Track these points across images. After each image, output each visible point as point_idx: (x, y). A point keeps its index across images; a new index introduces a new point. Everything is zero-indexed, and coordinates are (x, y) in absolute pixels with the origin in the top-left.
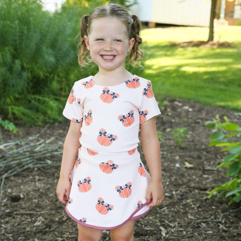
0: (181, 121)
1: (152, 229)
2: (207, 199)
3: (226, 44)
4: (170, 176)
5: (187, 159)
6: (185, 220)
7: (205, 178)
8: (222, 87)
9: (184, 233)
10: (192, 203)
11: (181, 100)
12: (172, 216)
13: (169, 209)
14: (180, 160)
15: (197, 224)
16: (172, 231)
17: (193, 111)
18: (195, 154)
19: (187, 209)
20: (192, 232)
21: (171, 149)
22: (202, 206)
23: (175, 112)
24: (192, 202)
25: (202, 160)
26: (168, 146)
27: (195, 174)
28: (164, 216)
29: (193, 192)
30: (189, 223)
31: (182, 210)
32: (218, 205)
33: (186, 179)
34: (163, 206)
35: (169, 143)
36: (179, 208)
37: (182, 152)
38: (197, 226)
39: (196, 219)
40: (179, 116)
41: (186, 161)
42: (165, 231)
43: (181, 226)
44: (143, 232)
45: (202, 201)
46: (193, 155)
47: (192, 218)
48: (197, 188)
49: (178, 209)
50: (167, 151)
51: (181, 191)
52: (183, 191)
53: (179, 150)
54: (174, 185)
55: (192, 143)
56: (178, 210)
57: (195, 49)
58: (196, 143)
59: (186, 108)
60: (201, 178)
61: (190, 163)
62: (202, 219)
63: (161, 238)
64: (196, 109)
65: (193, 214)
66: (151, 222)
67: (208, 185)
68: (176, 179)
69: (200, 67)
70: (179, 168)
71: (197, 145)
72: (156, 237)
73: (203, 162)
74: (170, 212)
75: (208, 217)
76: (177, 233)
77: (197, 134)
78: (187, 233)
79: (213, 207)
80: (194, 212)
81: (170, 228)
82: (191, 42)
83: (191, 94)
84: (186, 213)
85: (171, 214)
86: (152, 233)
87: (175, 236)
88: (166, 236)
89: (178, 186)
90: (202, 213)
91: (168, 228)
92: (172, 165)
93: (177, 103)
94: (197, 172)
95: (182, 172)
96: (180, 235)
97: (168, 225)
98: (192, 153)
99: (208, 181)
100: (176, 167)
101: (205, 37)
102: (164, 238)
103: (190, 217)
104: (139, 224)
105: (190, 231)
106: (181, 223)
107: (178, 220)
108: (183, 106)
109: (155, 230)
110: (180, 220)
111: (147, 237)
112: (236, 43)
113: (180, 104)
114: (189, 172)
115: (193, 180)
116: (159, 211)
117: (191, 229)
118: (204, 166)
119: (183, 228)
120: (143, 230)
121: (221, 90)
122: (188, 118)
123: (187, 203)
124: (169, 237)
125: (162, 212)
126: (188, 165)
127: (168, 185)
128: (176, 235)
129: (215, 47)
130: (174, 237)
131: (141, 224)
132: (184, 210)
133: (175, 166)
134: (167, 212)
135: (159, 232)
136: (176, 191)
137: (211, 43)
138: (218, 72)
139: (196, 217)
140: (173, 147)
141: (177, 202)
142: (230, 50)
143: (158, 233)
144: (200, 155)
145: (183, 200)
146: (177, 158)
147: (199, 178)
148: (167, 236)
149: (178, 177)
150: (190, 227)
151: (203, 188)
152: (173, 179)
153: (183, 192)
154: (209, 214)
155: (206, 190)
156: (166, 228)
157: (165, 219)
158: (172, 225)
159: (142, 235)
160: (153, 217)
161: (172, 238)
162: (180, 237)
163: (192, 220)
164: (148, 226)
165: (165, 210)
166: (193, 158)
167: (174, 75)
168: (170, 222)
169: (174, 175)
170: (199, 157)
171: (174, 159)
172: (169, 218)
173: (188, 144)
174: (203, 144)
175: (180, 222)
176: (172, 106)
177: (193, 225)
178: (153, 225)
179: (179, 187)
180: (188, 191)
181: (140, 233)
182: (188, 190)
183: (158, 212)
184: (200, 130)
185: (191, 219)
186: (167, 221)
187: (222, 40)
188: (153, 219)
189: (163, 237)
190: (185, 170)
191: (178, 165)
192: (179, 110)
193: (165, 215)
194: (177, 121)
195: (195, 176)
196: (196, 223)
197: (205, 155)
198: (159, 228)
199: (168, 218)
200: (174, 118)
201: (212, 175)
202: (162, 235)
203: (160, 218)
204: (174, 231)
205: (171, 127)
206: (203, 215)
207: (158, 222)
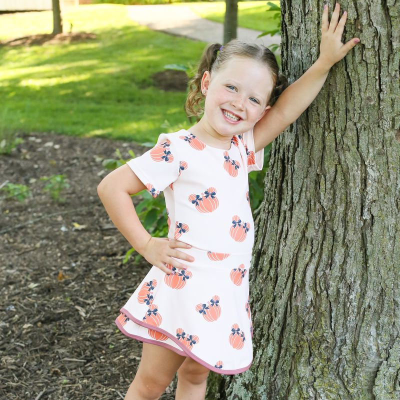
0: (48, 166)
1: (65, 311)
2: (121, 265)
3: (84, 36)
4: (58, 245)
5: (74, 218)
6: (105, 294)
7: (107, 240)
8: (93, 106)
9: (109, 308)
10: (104, 273)
11: (37, 134)
12: (86, 291)
13: (80, 284)
14: (64, 221)
15: (122, 295)
16: (92, 309)
17: (62, 148)
18: (84, 210)
19: (103, 280)
20: (118, 306)
21: (46, 207)
22: (119, 274)
23: (34, 154)
24: (105, 271)
25: (95, 217)
26: (41, 204)
27: (93, 237)
28: (75, 293)
29: (99, 261)
30: (111, 296)
31: (96, 282)
32: (139, 269)
33: (83, 245)
34: (68, 282)
35: (41, 200)
36: (92, 280)
37: (64, 210)
38: (122, 298)
39: (118, 289)
40: (42, 157)
41: (74, 221)
42: (84, 310)
43: (102, 302)
44: (55, 316)
45: (116, 268)
46: (81, 211)
47: (113, 289)
48: (103, 255)
49: (90, 281)
50: (41, 211)
51: (81, 262)
52: (84, 260)
53: (58, 208)
54: (70, 255)
55: (74, 196)
56: (91, 283)
57: (35, 48)
58: (80, 195)
59: (50, 144)
60: (102, 242)
61: (80, 224)
62: (126, 289)
63: (80, 319)
64: (65, 145)
65: (114, 285)
66: (60, 303)
67: (115, 249)
68: (68, 248)
69: (50, 77)
70: (66, 233)
71: (82, 197)
72: (74, 319)
73: (98, 219)
74: (81, 287)
75: (133, 285)
76: (99, 310)
77: (76, 181)
78: (112, 308)
79: (134, 273)
80: (112, 282)
81: (88, 307)
82: (27, 38)
83: (48, 122)
84: (102, 285)
85: (83, 289)
86: (67, 316)
87: (99, 314)
88: (86, 317)
89: (75, 256)
90: (123, 281)
91: (85, 306)
92: (56, 229)
93: (33, 139)
94: (93, 234)
95: (73, 237)
96: (104, 312)
97: (85, 303)
98: (78, 209)
99: (113, 243)
100: (62, 231)
101: (48, 28)
102: (85, 318)
103: (109, 289)
104: (46, 308)
105: (115, 305)
106: (101, 298)
107: (95, 295)
108: (44, 142)
109: (70, 311)
110: (98, 295)
111: (63, 321)
112: (98, 32)
113: (39, 140)
114: (82, 236)
115: (92, 245)
116: (66, 288)
117: (116, 303)
118: (100, 225)
119: (105, 303)
120: (54, 314)
121: (92, 111)
122: (58, 160)
123: (99, 274)
124: (91, 316)
125: (70, 289)
126: (77, 226)
127: (60, 257)
128: (98, 312)
129: (67, 42)
130: (97, 316)
131: (48, 307)
132: (99, 281)
133: (59, 230)
134: (77, 288)
135: (77, 313)
136: (76, 262)
137: (58, 36)
138: (80, 83)
139: (118, 288)
140: (48, 205)
141: (85, 275)
142: (91, 46)
143: (74, 315)
144: (91, 210)
145: (92, 271)
146: (60, 219)
147: (98, 241)
148: (88, 315)
149: (70, 245)
150: (114, 300)
151: (111, 253)
152: (64, 247)
153: (84, 262)
154: (133, 281)
155: (115, 254)
156: (83, 307)
157: (78, 296)
158: (89, 302)
159: (54, 320)
160: (62, 297)
161: (96, 317)
162: (106, 314)
163: (114, 292)
164: (59, 309)
165: (73, 286)
166: (82, 215)
167: (12, 94)
168: (86, 298)
169: (63, 243)
170: (91, 214)
171: (56, 221)
172: (83, 294)
173: (68, 198)
174: (89, 195)
175: (99, 297)
176: (27, 144)
177: (116, 297)
178: (64, 306)
179: (77, 257)
180: (92, 260)
181: (51, 318)
182: (90, 258)
183: (65, 290)
184: (80, 175)
185: (112, 291)
186: (81, 298)
187: (76, 30)
188: (61, 298)
189: (83, 318)
190: (75, 233)
191: (63, 229)
192: (40, 149)
193: (75, 291)
194: (42, 166)
195: (93, 239)
196: (120, 295)
197: (97, 210)
198: (75, 308)
199: (81, 294)
200: (36, 163)
201: (116, 236)
202: (82, 316)
203: (71, 296)
204: (96, 308)
205: (35, 176)
206: (125, 283)
207: (70, 302)
